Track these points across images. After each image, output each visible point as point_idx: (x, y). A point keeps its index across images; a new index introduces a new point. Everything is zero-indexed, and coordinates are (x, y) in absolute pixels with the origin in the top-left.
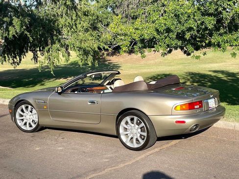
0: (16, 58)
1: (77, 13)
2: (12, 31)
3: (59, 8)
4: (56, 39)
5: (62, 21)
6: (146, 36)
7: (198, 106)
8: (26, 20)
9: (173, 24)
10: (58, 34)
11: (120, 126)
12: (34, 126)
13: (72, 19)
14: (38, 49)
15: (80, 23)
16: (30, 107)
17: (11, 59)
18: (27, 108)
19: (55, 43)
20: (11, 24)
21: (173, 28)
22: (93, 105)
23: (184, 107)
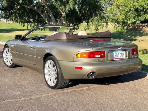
2: (68, 7)
4: (98, 13)
7: (100, 56)
10: (99, 10)
11: (45, 68)
12: (11, 63)
16: (9, 49)
19: (97, 16)
23: (85, 55)
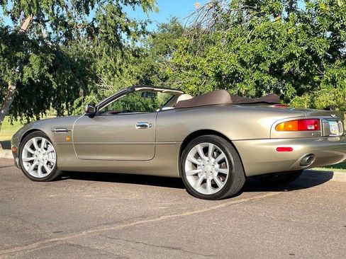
0: (32, 117)
1: (123, 53)
2: (27, 72)
3: (98, 45)
4: (92, 89)
5: (100, 63)
6: (224, 68)
7: (313, 128)
8: (49, 58)
9: (265, 49)
10: (94, 82)
11: (187, 161)
12: (49, 171)
13: (115, 61)
14: (64, 105)
15: (127, 67)
16: (44, 140)
17: (24, 118)
18: (39, 142)
19: (89, 94)
20: (26, 61)
21: (265, 55)
22: (144, 130)
23: (290, 126)
